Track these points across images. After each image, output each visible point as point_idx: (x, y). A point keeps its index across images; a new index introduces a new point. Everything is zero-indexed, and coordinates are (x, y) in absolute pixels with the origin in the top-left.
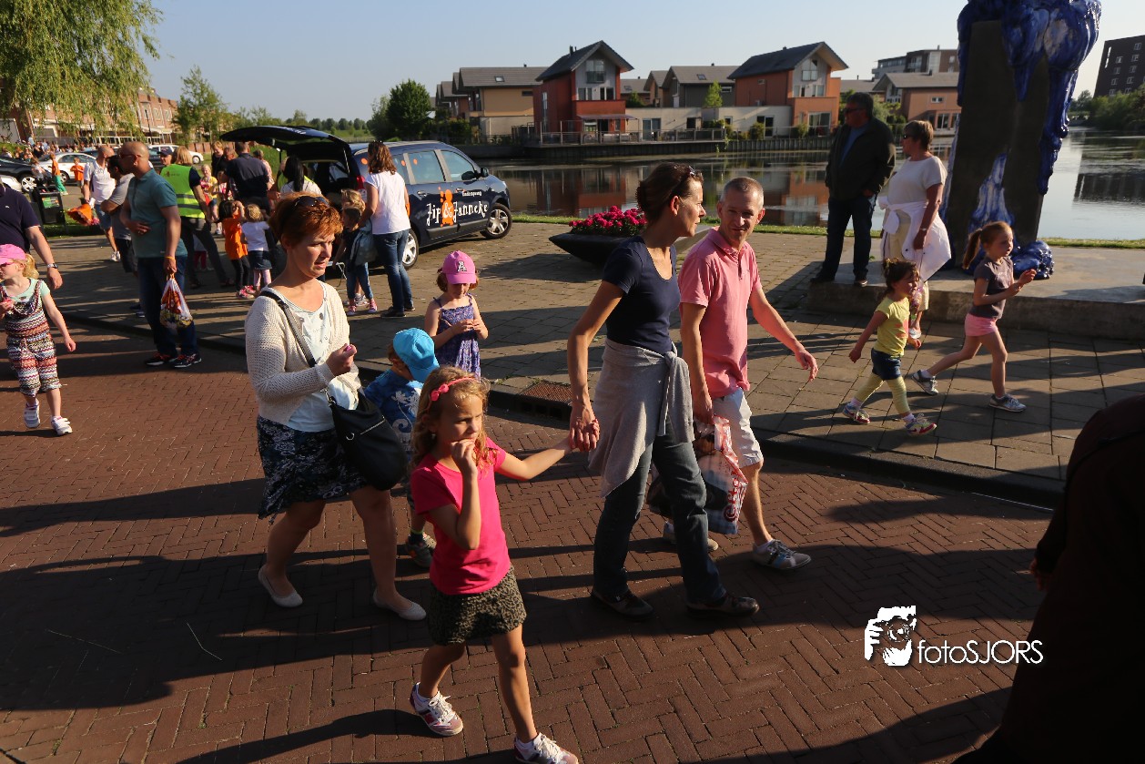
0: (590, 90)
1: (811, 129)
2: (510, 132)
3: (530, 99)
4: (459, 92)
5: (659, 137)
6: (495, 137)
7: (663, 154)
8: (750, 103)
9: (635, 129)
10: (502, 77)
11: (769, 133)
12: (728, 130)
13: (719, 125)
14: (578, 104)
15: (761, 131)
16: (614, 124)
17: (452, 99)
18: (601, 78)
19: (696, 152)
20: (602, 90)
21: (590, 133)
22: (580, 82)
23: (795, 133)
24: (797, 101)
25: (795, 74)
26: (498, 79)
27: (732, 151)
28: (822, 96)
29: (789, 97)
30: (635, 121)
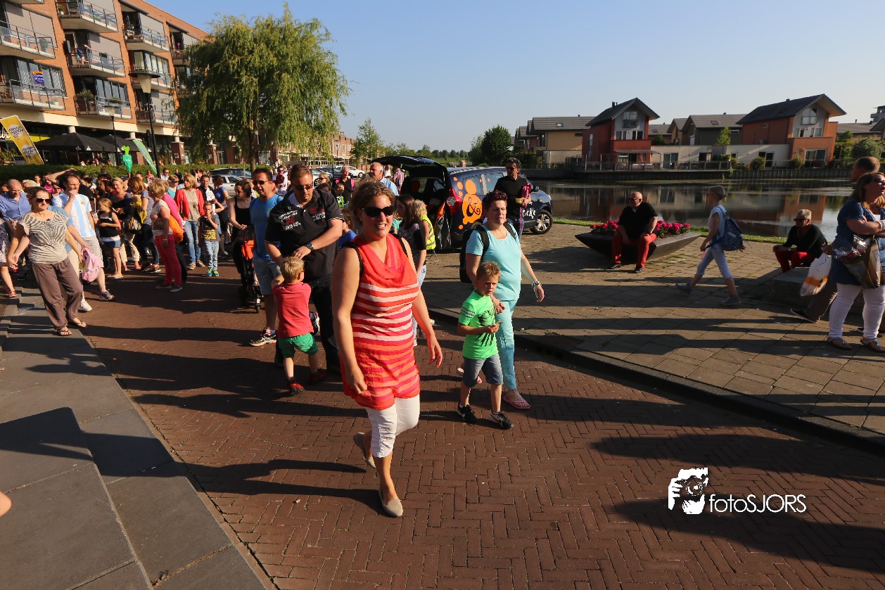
0: (625, 133)
1: (807, 163)
2: (564, 161)
3: (580, 138)
4: (530, 134)
5: (676, 167)
6: (553, 164)
7: (678, 179)
8: (755, 142)
9: (657, 161)
10: (562, 124)
11: (769, 164)
12: (733, 162)
13: (726, 158)
14: (615, 143)
15: (762, 163)
16: (642, 157)
17: (526, 138)
18: (634, 124)
19: (705, 178)
20: (634, 133)
21: (622, 162)
22: (618, 127)
23: (793, 165)
24: (795, 140)
25: (795, 120)
26: (559, 125)
27: (735, 178)
28: (820, 135)
29: (789, 137)
30: (657, 155)
